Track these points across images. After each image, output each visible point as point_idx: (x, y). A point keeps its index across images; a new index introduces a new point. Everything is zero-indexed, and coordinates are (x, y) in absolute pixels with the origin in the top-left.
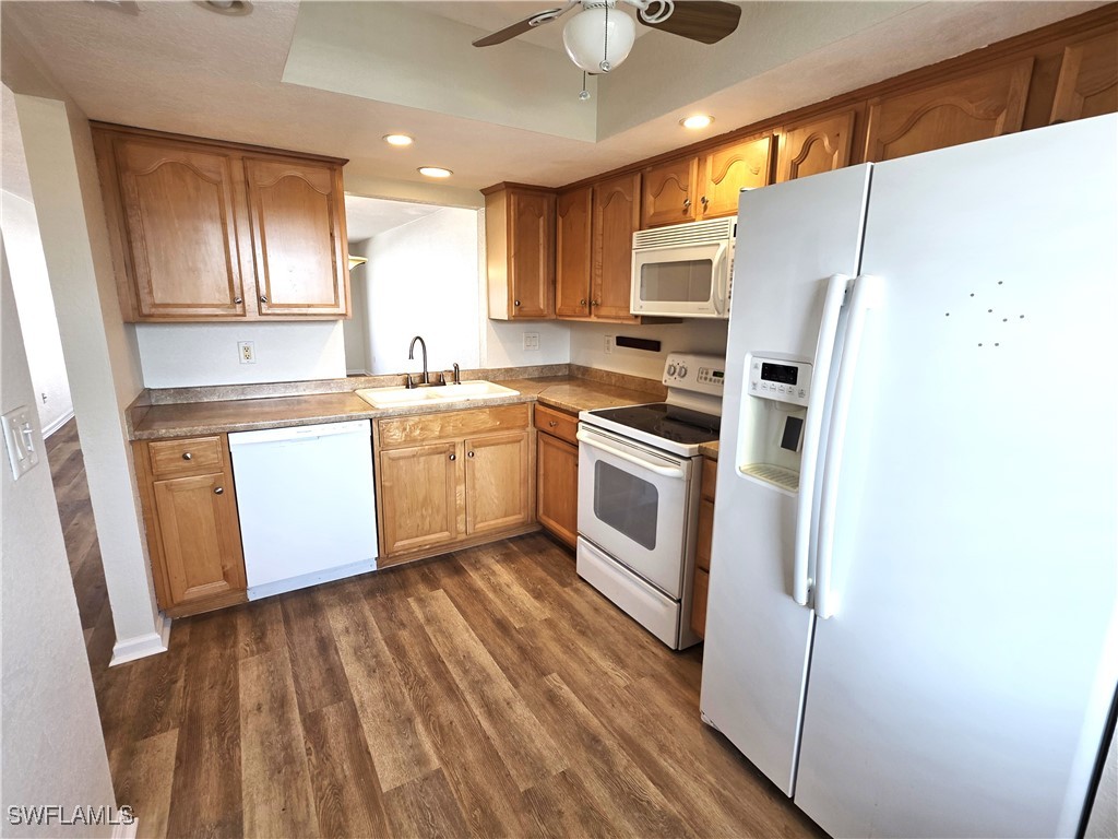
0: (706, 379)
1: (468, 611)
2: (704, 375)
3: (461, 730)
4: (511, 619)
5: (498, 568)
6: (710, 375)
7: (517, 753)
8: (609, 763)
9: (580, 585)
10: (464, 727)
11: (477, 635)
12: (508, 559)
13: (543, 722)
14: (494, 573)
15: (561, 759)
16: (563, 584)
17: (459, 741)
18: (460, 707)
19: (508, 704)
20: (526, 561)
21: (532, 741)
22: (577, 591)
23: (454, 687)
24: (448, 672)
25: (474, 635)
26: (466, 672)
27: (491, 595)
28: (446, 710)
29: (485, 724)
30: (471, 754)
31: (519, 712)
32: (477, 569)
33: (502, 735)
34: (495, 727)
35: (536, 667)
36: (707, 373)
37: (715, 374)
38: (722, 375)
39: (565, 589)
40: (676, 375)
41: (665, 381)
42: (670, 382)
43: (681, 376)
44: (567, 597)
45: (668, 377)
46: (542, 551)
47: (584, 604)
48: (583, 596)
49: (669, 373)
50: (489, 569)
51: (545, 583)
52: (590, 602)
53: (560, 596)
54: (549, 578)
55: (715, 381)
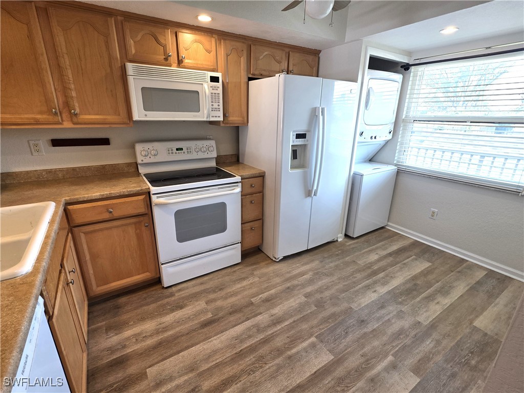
0: (172, 153)
1: (186, 345)
2: (171, 152)
3: (291, 333)
4: (202, 319)
5: (128, 333)
6: (175, 150)
7: (299, 310)
8: (298, 285)
9: (174, 289)
10: (290, 331)
11: (214, 336)
12: (118, 327)
13: (281, 303)
14: (135, 335)
15: (299, 298)
16: (172, 295)
17: (298, 332)
18: (277, 335)
19: (272, 316)
20: (124, 317)
21: (292, 306)
22: (180, 290)
23: (262, 341)
24: (251, 346)
25: (215, 337)
26: (250, 337)
28: (279, 342)
29: (286, 323)
30: (305, 326)
31: (277, 311)
32: (124, 347)
33: (292, 316)
34: (288, 319)
35: (247, 306)
36: (172, 150)
37: (177, 149)
38: (182, 149)
39: (176, 295)
40: (150, 155)
41: (142, 161)
42: (147, 160)
43: (155, 155)
44: (186, 294)
45: (143, 158)
46: (118, 307)
47: (195, 288)
48: (187, 288)
49: (142, 155)
50: (128, 339)
51: (165, 305)
52: (194, 286)
53: (183, 298)
54: (160, 302)
55: (179, 153)
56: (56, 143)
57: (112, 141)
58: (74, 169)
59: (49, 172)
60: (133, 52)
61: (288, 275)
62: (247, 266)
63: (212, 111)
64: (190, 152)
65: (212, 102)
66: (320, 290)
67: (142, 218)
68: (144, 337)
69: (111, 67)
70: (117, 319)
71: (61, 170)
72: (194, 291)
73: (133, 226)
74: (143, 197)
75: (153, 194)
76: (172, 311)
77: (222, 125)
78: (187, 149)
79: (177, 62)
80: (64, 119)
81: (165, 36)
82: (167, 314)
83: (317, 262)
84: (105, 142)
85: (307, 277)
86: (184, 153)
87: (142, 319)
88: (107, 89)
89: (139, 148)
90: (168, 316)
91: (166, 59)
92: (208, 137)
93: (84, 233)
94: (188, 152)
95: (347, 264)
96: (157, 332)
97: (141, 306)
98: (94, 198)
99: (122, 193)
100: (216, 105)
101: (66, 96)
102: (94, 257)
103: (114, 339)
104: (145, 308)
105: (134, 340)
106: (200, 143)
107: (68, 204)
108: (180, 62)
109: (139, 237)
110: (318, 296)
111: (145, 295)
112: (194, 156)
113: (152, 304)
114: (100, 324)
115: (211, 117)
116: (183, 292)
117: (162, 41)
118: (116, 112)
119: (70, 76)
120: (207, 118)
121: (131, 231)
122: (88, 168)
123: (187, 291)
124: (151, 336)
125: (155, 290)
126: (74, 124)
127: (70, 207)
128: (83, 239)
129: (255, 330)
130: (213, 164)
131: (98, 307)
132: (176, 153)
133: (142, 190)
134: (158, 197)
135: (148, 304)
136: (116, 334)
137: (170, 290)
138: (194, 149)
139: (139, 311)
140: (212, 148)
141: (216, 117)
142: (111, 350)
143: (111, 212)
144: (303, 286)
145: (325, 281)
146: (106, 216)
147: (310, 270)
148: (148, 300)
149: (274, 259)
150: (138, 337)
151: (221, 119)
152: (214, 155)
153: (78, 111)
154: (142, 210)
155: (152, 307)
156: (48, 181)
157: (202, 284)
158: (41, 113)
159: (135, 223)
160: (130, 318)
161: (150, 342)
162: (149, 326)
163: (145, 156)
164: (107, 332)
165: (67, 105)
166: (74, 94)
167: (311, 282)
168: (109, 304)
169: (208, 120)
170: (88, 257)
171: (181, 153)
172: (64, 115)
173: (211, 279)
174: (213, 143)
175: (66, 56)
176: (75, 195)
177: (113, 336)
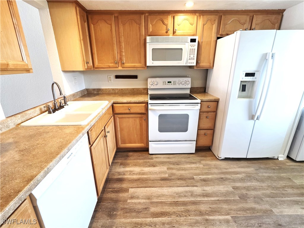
1: (150, 185)
2: (164, 83)
3: (214, 206)
4: (162, 176)
5: (128, 169)
6: (167, 83)
7: (225, 195)
8: (230, 179)
9: (154, 156)
10: (213, 205)
11: (165, 187)
12: (124, 165)
13: (213, 185)
14: (131, 171)
15: (228, 187)
16: (152, 159)
17: (219, 208)
18: (204, 203)
19: (204, 190)
20: (128, 161)
21: (221, 190)
22: (156, 158)
23: (192, 202)
24: (184, 201)
25: (166, 188)
26: (185, 196)
27: (145, 176)
28: (203, 208)
29: (212, 199)
30: (225, 206)
31: (208, 189)
32: (124, 174)
33: (217, 196)
34: (214, 197)
35: (190, 179)
36: (165, 82)
37: (168, 82)
38: (171, 82)
39: (154, 159)
40: (154, 85)
41: (150, 87)
42: (152, 87)
43: (156, 85)
44: (158, 161)
45: (150, 86)
46: (128, 156)
47: (164, 159)
48: (160, 158)
49: (150, 84)
50: (127, 171)
51: (147, 162)
52: (164, 158)
53: (157, 162)
54: (145, 160)
55: (169, 84)
56: (117, 77)
57: (138, 77)
58: (122, 89)
59: (113, 89)
60: (151, 30)
61: (225, 171)
62: (198, 156)
63: (189, 59)
64: (175, 84)
65: (190, 54)
66: (247, 189)
67: (143, 116)
68: (133, 174)
69: (140, 39)
70: (125, 161)
71: (117, 89)
72: (163, 160)
73: (139, 118)
74: (145, 104)
75: (150, 104)
76: (149, 166)
77: (195, 68)
78: (174, 82)
79: (172, 33)
80: (119, 65)
81: (168, 19)
82: (147, 167)
83: (252, 169)
84: (135, 77)
85: (240, 176)
86: (172, 84)
87: (135, 165)
88: (137, 51)
89: (149, 80)
90: (147, 168)
91: (167, 32)
92: (188, 76)
93: (119, 118)
94: (174, 84)
95: (281, 179)
96: (139, 174)
97: (137, 159)
98: (124, 102)
99: (135, 102)
100: (192, 56)
101: (121, 55)
102: (121, 130)
103: (121, 169)
104: (138, 160)
105: (129, 173)
106: (181, 79)
107: (114, 103)
108: (174, 32)
109: (141, 125)
110: (244, 192)
111: (140, 155)
112: (177, 86)
113: (142, 160)
114: (119, 161)
115: (188, 63)
116: (157, 159)
117: (166, 22)
118: (140, 62)
119: (123, 46)
120: (186, 64)
121: (138, 121)
122: (127, 89)
123: (160, 159)
124: (136, 174)
125: (145, 154)
126: (123, 68)
127: (114, 105)
128: (118, 120)
129: (190, 194)
130: (188, 92)
131: (120, 153)
132: (167, 84)
133: (144, 101)
134: (151, 106)
135: (140, 159)
136: (123, 168)
137: (152, 156)
138: (177, 82)
139: (135, 161)
140: (188, 83)
141: (191, 63)
142: (119, 174)
143: (129, 110)
144: (234, 181)
145: (255, 184)
146: (128, 111)
147: (244, 172)
148: (141, 157)
149: (218, 157)
150: (131, 173)
151: (195, 64)
152: (189, 86)
153: (124, 62)
154: (143, 111)
155: (141, 161)
156: (112, 93)
157: (168, 158)
158: (111, 63)
159: (140, 117)
160: (131, 163)
161: (135, 177)
162: (137, 169)
163: (152, 85)
164: (120, 165)
165: (121, 59)
166: (124, 54)
167: (242, 180)
168: (125, 154)
169: (186, 65)
170: (119, 129)
171: (170, 84)
172: (119, 64)
173: (174, 157)
174: (189, 79)
175: (123, 37)
176: (117, 100)
177: (122, 168)
